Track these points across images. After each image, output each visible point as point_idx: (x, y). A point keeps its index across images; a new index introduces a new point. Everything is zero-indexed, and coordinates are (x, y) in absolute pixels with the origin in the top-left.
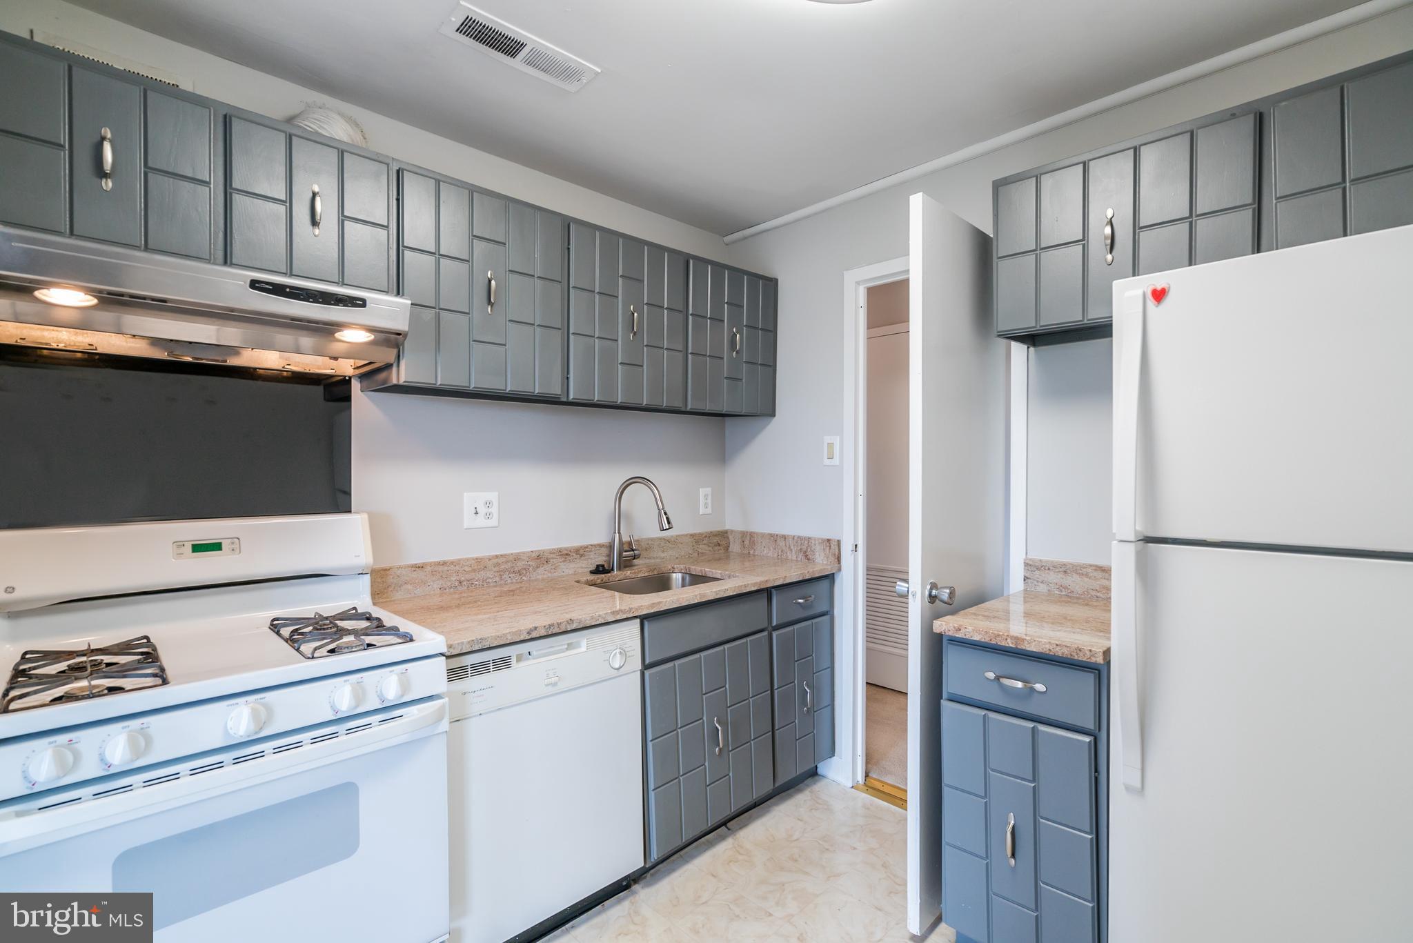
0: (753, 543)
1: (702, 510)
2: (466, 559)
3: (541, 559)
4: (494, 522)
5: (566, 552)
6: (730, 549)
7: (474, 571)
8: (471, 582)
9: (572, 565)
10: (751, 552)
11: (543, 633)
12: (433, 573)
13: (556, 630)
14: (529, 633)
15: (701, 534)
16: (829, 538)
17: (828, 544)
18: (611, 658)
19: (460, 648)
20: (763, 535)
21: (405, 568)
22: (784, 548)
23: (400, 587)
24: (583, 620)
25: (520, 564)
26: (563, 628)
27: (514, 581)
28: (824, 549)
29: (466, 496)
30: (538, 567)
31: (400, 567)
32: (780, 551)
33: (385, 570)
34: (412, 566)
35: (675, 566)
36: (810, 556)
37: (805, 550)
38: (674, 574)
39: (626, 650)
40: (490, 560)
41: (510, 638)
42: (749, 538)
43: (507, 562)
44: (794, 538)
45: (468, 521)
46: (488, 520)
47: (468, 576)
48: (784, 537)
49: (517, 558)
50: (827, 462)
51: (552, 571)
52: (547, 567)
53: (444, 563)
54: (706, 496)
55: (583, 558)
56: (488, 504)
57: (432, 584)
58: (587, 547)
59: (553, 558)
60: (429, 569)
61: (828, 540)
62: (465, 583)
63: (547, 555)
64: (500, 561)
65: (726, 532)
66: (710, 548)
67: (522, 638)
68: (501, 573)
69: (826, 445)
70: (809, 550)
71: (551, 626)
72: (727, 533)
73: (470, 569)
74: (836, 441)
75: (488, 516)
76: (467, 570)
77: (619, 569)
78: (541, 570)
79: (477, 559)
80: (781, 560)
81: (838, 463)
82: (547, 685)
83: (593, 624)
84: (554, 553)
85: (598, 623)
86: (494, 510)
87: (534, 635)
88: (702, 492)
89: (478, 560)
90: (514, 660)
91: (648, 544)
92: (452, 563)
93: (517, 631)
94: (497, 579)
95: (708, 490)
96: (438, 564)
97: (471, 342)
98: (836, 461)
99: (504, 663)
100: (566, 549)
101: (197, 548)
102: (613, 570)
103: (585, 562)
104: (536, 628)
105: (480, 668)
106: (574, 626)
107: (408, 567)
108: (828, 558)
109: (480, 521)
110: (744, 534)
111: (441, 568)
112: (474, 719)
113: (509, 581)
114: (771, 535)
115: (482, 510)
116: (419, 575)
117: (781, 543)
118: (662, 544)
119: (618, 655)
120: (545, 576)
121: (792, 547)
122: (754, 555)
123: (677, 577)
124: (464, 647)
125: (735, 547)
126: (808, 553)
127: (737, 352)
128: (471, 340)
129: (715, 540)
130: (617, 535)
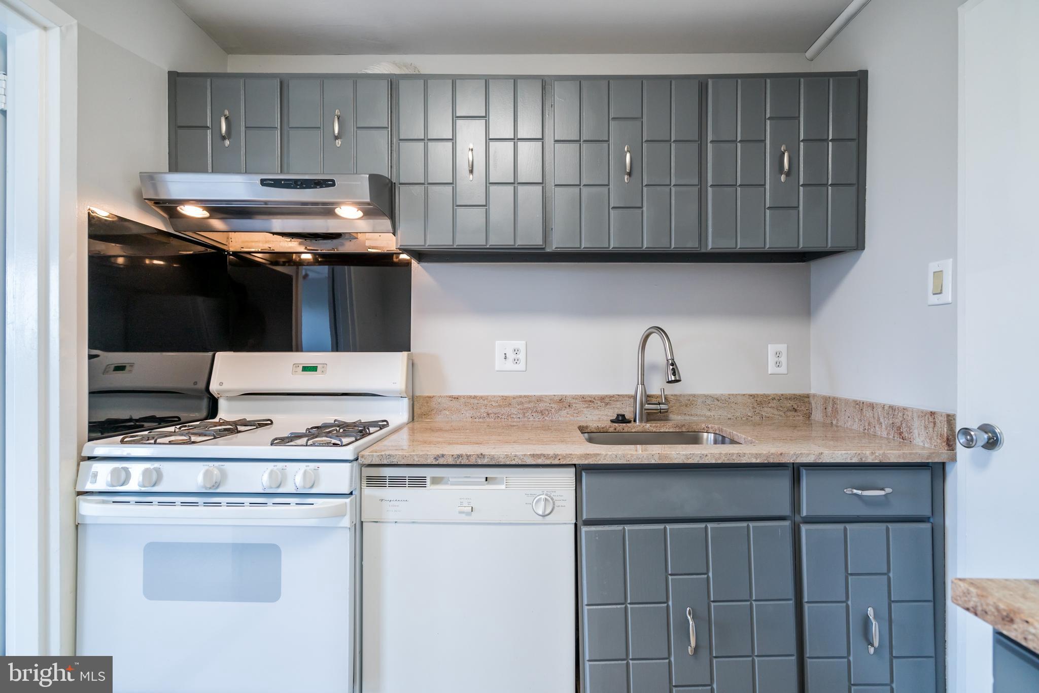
0: (835, 411)
1: (772, 369)
2: (493, 396)
3: (563, 402)
4: (521, 366)
5: (590, 399)
6: (813, 417)
7: (500, 406)
8: (497, 416)
9: (596, 412)
10: (834, 422)
11: (451, 461)
12: (466, 404)
13: (465, 462)
14: (436, 459)
15: (767, 396)
16: (933, 410)
17: (931, 419)
18: (534, 502)
19: (370, 459)
20: (847, 402)
21: (444, 397)
22: (872, 420)
23: (440, 412)
24: (495, 457)
25: (542, 406)
26: (473, 461)
27: (537, 419)
28: (926, 427)
29: (497, 343)
30: (560, 410)
31: (440, 397)
32: (867, 424)
33: (430, 397)
34: (450, 397)
35: (710, 426)
36: (906, 435)
37: (899, 424)
38: (705, 434)
39: (554, 498)
40: (514, 398)
41: (417, 459)
42: (832, 404)
43: (530, 402)
44: (883, 408)
45: (499, 364)
46: (517, 365)
47: (495, 410)
48: (872, 406)
49: (540, 399)
50: (934, 299)
51: (575, 415)
52: (571, 411)
53: (475, 397)
54: (778, 354)
55: (608, 406)
56: (516, 351)
57: (465, 412)
58: (613, 396)
59: (575, 403)
60: (462, 400)
61: (932, 414)
62: (492, 415)
63: (569, 400)
64: (523, 400)
65: (808, 396)
66: (781, 413)
67: (429, 462)
68: (524, 411)
69: (931, 276)
70: (904, 425)
71: (459, 456)
72: (809, 398)
73: (497, 404)
74: (947, 266)
75: (516, 361)
76: (494, 404)
77: (641, 421)
78: (564, 413)
79: (502, 396)
80: (868, 435)
81: (950, 300)
82: (461, 512)
83: (508, 463)
84: (576, 399)
85: (514, 463)
86: (522, 356)
87: (441, 461)
88: (772, 349)
89: (505, 398)
90: (428, 481)
91: (689, 400)
92: (481, 397)
93: (424, 455)
94: (521, 416)
95: (782, 347)
96: (470, 397)
97: (455, 207)
98: (947, 296)
99: (419, 482)
100: (590, 396)
101: (305, 369)
102: (635, 421)
103: (611, 410)
104: (443, 456)
105: (397, 482)
106: (485, 461)
107: (447, 397)
108: (930, 439)
109: (509, 365)
110: (826, 399)
111: (472, 401)
112: (389, 524)
113: (532, 419)
114: (857, 403)
115: (511, 356)
116: (455, 404)
117: (868, 413)
118: (708, 402)
119: (543, 503)
120: (567, 419)
121: (882, 420)
122: (837, 426)
123: (709, 437)
124: (374, 459)
125: (817, 415)
126: (904, 429)
127: (788, 174)
128: (455, 205)
129: (789, 404)
130: (640, 386)
